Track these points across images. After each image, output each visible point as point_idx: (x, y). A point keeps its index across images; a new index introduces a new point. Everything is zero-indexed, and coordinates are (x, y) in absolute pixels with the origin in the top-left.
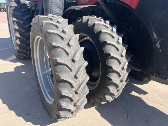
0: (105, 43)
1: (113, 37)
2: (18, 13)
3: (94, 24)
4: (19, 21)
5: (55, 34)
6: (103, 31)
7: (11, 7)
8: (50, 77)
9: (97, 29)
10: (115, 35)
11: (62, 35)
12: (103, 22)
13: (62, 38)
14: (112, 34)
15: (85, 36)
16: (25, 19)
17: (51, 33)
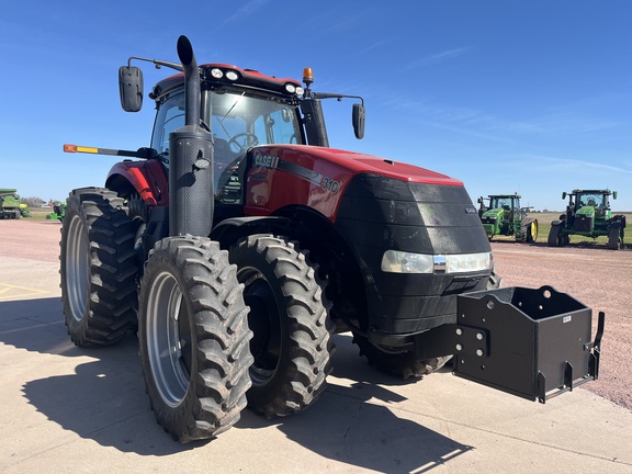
0: (284, 279)
1: (299, 269)
2: (104, 231)
3: (267, 248)
4: (106, 248)
5: (198, 264)
6: (279, 259)
7: (89, 217)
8: (178, 362)
9: (271, 256)
10: (303, 266)
11: (210, 266)
12: (282, 245)
13: (209, 271)
14: (297, 263)
15: (256, 273)
16: (119, 242)
17: (192, 263)
